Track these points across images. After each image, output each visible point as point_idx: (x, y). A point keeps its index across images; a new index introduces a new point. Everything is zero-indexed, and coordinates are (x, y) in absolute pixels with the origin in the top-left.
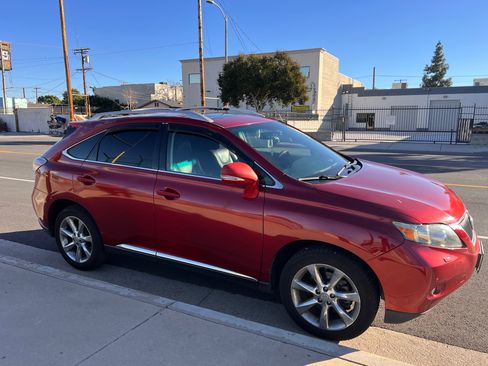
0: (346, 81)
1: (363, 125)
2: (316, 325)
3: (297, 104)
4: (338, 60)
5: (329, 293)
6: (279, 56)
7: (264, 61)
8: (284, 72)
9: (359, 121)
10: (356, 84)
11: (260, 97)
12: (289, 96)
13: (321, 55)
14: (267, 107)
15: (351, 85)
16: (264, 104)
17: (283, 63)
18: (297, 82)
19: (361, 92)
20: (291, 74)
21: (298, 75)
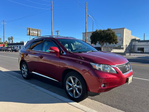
0: (134, 37)
1: (140, 51)
2: (72, 96)
3: (114, 44)
4: (131, 31)
5: (75, 86)
6: (109, 30)
7: (104, 31)
8: (110, 34)
9: (138, 50)
10: (137, 39)
11: (103, 42)
12: (111, 41)
13: (125, 30)
14: (105, 45)
15: (135, 39)
16: (104, 44)
17: (110, 32)
18: (114, 37)
19: (139, 41)
20: (111, 35)
21: (114, 35)
